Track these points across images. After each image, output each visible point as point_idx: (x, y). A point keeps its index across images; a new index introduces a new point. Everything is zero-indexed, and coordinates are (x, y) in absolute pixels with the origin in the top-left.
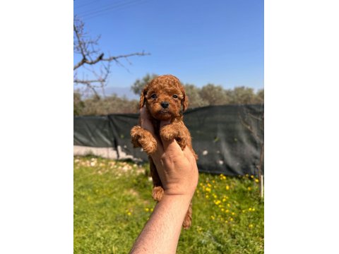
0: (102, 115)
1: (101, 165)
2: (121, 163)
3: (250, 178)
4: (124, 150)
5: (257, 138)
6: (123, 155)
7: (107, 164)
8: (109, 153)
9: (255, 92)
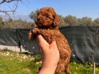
0: (13, 29)
1: (12, 55)
2: (22, 55)
3: (89, 64)
4: (24, 48)
5: (93, 44)
6: (23, 50)
7: (15, 55)
8: (16, 49)
9: (93, 20)
